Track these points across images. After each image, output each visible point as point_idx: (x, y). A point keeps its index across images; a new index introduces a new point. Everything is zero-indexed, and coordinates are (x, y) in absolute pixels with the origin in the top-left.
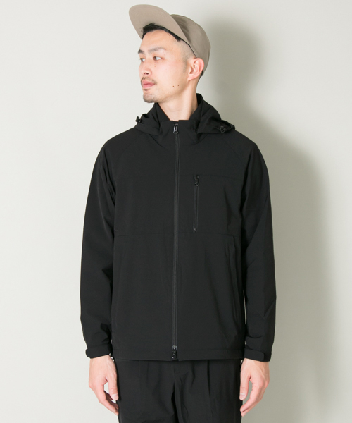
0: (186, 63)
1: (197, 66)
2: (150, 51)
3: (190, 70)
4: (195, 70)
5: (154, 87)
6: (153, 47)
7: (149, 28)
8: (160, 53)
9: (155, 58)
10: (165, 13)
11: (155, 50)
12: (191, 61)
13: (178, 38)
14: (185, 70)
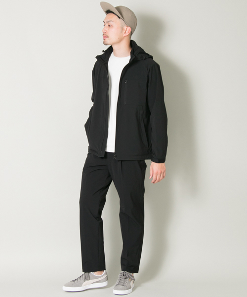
0: (122, 29)
1: (128, 30)
2: (107, 22)
3: (124, 32)
4: (127, 32)
5: (107, 38)
6: (108, 20)
7: (108, 12)
8: (111, 23)
9: (109, 26)
10: (113, 7)
11: (109, 22)
12: (125, 28)
13: (119, 18)
14: (122, 32)
